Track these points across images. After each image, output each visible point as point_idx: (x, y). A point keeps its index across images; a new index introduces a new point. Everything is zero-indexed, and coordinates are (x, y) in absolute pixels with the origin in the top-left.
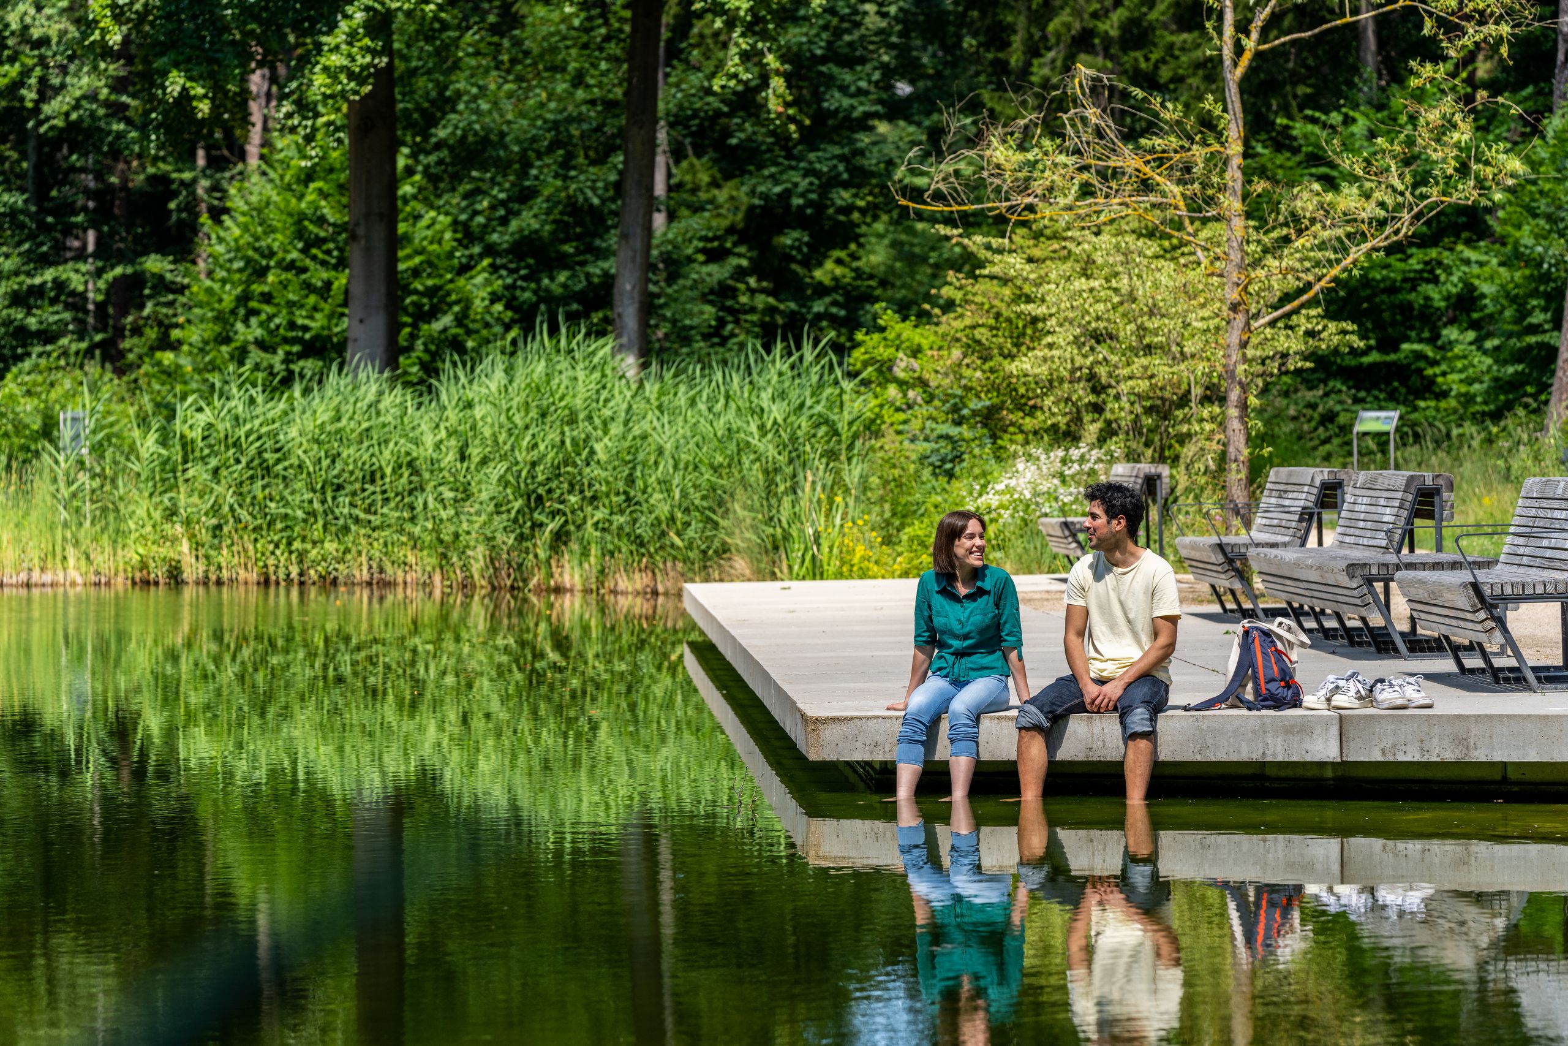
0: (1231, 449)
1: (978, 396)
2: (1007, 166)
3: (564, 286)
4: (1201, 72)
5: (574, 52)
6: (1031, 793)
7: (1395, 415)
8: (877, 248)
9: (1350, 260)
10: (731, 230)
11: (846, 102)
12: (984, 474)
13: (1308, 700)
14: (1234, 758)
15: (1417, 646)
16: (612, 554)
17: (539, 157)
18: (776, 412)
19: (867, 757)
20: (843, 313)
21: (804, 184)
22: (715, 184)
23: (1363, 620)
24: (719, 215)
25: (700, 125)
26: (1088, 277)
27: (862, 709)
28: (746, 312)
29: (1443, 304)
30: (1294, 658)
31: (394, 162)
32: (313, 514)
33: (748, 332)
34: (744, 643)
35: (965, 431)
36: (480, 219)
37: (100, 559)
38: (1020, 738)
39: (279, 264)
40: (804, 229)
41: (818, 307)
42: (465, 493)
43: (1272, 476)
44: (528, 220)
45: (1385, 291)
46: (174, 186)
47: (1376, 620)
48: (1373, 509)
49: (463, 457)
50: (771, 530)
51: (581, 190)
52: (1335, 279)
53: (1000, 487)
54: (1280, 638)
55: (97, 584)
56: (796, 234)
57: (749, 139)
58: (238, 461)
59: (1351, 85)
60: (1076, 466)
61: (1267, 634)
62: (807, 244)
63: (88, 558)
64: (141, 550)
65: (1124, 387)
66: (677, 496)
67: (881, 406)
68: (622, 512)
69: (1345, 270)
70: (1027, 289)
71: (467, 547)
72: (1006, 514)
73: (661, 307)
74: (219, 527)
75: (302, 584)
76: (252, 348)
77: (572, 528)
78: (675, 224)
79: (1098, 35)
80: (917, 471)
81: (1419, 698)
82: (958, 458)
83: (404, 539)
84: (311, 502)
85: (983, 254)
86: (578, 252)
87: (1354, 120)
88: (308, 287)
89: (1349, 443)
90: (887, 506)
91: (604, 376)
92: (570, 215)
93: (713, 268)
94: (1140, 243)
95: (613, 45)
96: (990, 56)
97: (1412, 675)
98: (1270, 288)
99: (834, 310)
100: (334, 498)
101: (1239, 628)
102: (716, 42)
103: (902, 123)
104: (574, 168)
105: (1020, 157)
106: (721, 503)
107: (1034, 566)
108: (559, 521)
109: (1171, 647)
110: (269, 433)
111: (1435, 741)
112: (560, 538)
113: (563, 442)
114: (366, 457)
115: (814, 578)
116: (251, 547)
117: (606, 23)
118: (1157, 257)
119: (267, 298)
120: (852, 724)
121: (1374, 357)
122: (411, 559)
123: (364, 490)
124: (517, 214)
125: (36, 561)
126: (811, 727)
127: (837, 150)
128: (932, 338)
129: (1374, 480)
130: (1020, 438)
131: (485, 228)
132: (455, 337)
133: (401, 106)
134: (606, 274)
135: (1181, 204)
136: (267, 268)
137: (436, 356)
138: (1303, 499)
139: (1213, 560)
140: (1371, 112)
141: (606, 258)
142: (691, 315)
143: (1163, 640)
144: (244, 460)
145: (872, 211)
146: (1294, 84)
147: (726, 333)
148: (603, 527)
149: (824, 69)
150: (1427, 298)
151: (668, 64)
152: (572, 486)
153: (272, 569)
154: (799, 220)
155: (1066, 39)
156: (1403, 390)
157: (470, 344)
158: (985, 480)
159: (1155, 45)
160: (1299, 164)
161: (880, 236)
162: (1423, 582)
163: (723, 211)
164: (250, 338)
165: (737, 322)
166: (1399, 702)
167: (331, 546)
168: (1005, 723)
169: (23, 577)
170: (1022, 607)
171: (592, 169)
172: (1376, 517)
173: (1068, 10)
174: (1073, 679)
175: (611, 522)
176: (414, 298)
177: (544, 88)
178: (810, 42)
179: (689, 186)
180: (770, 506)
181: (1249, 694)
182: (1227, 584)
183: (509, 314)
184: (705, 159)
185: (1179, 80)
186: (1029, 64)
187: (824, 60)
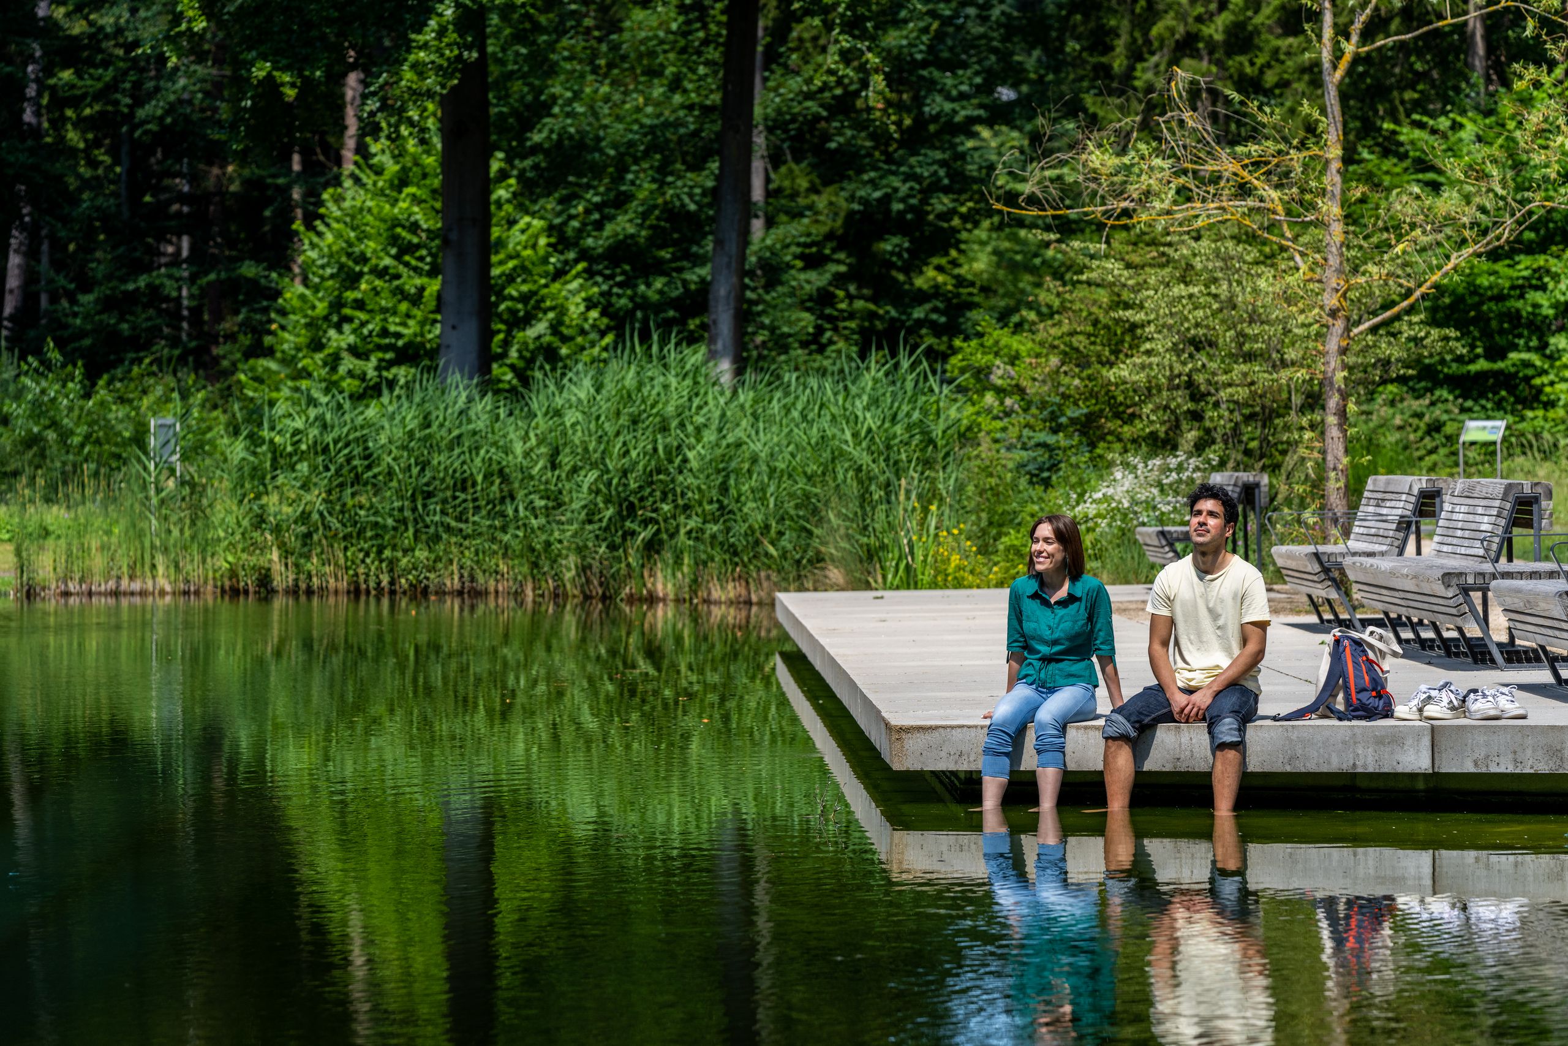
0: (1329, 457)
1: (1076, 403)
2: (1104, 170)
3: (661, 292)
4: (1306, 77)
5: (672, 56)
6: (1118, 803)
7: (1501, 424)
8: (980, 255)
9: (1450, 265)
10: (830, 236)
11: (948, 106)
12: (1081, 483)
13: (1400, 710)
14: (1325, 769)
15: (1514, 656)
16: (705, 564)
17: (636, 162)
18: (870, 420)
19: (952, 767)
20: (943, 319)
21: (904, 189)
22: (814, 190)
23: (1460, 630)
24: (817, 221)
25: (799, 129)
26: (1187, 284)
27: (947, 718)
28: (844, 319)
29: (1551, 312)
30: (1386, 668)
31: (487, 167)
32: (404, 522)
33: (847, 339)
34: (832, 652)
35: (1061, 439)
36: (575, 224)
37: (189, 567)
38: (1107, 748)
39: (372, 271)
40: (904, 235)
41: (918, 313)
42: (556, 501)
43: (1370, 485)
44: (623, 224)
45: (1492, 299)
46: (270, 193)
47: (1473, 631)
48: (1471, 517)
49: (554, 466)
50: (865, 540)
51: (678, 196)
52: (1436, 286)
53: (1098, 495)
54: (1371, 647)
55: (186, 593)
56: (896, 240)
57: (848, 143)
58: (327, 469)
59: (1457, 90)
60: (1174, 475)
61: (1358, 643)
62: (908, 250)
63: (177, 566)
64: (230, 558)
65: (1223, 394)
66: (772, 505)
67: (978, 413)
68: (716, 521)
69: (1446, 274)
70: (1126, 295)
71: (559, 555)
72: (1104, 523)
73: (759, 314)
74: (308, 535)
75: (393, 593)
76: (344, 354)
77: (665, 536)
78: (772, 231)
79: (1202, 39)
80: (1013, 479)
81: (1513, 709)
82: (1054, 467)
83: (495, 547)
84: (401, 509)
85: (1081, 260)
86: (675, 258)
87: (1461, 126)
88: (401, 293)
89: (1454, 453)
90: (984, 515)
91: (696, 383)
92: (666, 221)
93: (812, 275)
94: (1240, 248)
95: (711, 49)
96: (1093, 60)
97: (1507, 685)
98: (1371, 295)
99: (934, 316)
100: (425, 506)
101: (1329, 638)
102: (815, 47)
103: (1004, 128)
104: (671, 174)
105: (1115, 161)
106: (815, 511)
107: (1131, 576)
108: (651, 529)
109: (1260, 654)
110: (357, 440)
111: (1529, 752)
112: (652, 547)
113: (655, 450)
114: (457, 464)
115: (908, 588)
116: (341, 555)
117: (705, 27)
118: (1257, 263)
119: (360, 305)
120: (936, 734)
121: (1482, 365)
122: (503, 568)
123: (455, 498)
124: (611, 218)
125: (125, 569)
126: (895, 736)
127: (938, 155)
128: (1030, 345)
129: (1472, 488)
130: (1118, 446)
131: (580, 232)
132: (549, 344)
133: (494, 111)
134: (703, 280)
135: (1280, 209)
136: (361, 274)
137: (530, 362)
138: (1401, 507)
139: (1309, 569)
140: (1479, 118)
141: (703, 264)
142: (790, 323)
143: (1252, 647)
144: (333, 468)
145: (972, 219)
146: (1402, 89)
147: (824, 340)
148: (695, 535)
149: (925, 73)
150: (1536, 306)
151: (766, 67)
152: (665, 495)
153: (362, 578)
154: (899, 226)
155: (1170, 43)
156: (1512, 399)
157: (564, 351)
158: (1082, 489)
159: (1260, 49)
160: (1406, 170)
161: (983, 243)
162: (1518, 591)
163: (821, 218)
164: (344, 345)
165: (835, 329)
166: (1492, 713)
167: (421, 554)
168: (1091, 733)
169: (111, 584)
170: (1115, 618)
171: (689, 175)
172: (1473, 526)
173: (1172, 14)
174: (1160, 688)
175: (702, 531)
176: (509, 303)
177: (642, 92)
178: (911, 45)
179: (788, 192)
180: (865, 514)
181: (1340, 703)
182: (1323, 594)
183: (605, 320)
184: (804, 165)
185: (1284, 84)
186: (1132, 68)
187: (924, 64)
